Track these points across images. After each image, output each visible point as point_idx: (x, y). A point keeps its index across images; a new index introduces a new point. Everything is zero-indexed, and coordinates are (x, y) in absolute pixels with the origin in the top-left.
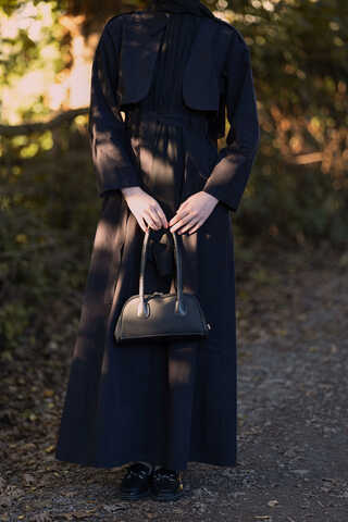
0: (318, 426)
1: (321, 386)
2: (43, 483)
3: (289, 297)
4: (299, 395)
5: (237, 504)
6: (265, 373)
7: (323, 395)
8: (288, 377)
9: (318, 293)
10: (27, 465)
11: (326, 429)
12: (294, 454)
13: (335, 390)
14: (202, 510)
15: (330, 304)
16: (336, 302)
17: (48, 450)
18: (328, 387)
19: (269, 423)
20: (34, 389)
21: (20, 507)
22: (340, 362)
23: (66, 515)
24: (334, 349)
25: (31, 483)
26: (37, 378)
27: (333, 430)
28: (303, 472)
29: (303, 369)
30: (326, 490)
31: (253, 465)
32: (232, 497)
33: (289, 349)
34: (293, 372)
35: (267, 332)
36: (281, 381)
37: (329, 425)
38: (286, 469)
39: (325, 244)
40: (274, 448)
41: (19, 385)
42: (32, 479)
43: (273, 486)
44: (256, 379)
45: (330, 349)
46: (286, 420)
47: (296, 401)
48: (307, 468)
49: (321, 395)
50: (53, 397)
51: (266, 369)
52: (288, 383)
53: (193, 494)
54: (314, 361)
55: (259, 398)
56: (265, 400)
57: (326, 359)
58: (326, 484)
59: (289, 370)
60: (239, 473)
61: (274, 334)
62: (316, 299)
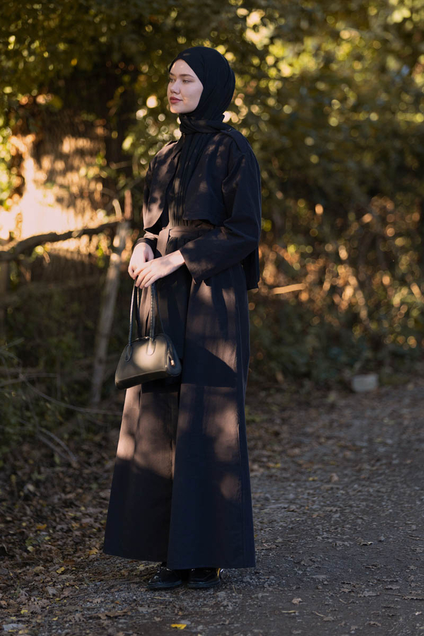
0: (330, 540)
1: (329, 509)
2: (66, 593)
3: (277, 434)
4: (305, 517)
5: (263, 603)
6: (267, 499)
7: (330, 516)
8: (292, 502)
9: (309, 430)
10: (43, 582)
11: (339, 543)
12: (311, 563)
13: (342, 511)
14: (230, 608)
15: (323, 440)
16: (328, 438)
17: (59, 572)
18: (334, 509)
19: (280, 540)
20: (24, 524)
21: (51, 612)
22: (343, 489)
23: (100, 615)
24: (335, 478)
25: (54, 595)
27: (346, 543)
28: (321, 577)
29: (306, 496)
30: (347, 591)
31: (271, 573)
32: (257, 598)
33: (287, 479)
34: (296, 498)
35: (260, 466)
36: (286, 506)
37: (341, 539)
38: (305, 574)
39: (308, 384)
40: (289, 559)
41: (7, 522)
42: (55, 592)
43: (294, 588)
45: (331, 477)
46: (297, 537)
47: (304, 522)
48: (326, 574)
49: (328, 517)
50: (47, 530)
51: (268, 495)
52: (293, 507)
53: (218, 596)
54: (315, 489)
55: (266, 520)
56: (271, 522)
57: (328, 486)
58: (345, 586)
59: (291, 496)
60: (259, 579)
61: (268, 468)
62: (306, 435)
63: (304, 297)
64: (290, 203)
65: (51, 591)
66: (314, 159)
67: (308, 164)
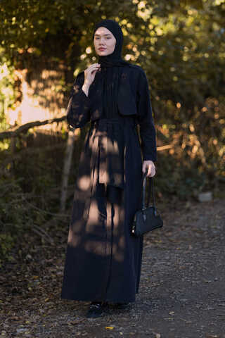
0: (189, 281)
1: (188, 264)
2: (49, 312)
4: (175, 268)
6: (154, 259)
7: (188, 268)
8: (168, 261)
9: (176, 222)
10: (37, 306)
11: (193, 282)
12: (179, 293)
13: (195, 265)
14: (137, 318)
15: (183, 227)
16: (186, 227)
17: (46, 300)
18: (191, 264)
19: (162, 281)
20: (26, 276)
21: (41, 322)
22: (195, 253)
23: (68, 323)
24: (191, 247)
25: (43, 313)
26: (27, 271)
27: (197, 282)
28: (184, 300)
29: (175, 257)
30: (198, 307)
31: (158, 299)
32: (151, 312)
33: (165, 249)
34: (170, 259)
35: (151, 242)
36: (165, 263)
37: (194, 280)
38: (176, 299)
39: (175, 198)
40: (167, 291)
41: (17, 275)
42: (43, 311)
43: (170, 306)
44: (150, 263)
45: (189, 247)
46: (171, 279)
47: (175, 271)
48: (187, 298)
50: (38, 279)
51: (155, 258)
52: (169, 263)
53: (130, 312)
54: (180, 254)
55: (154, 271)
56: (157, 272)
57: (188, 251)
58: (197, 305)
59: (168, 258)
61: (155, 243)
62: (175, 225)
63: (172, 152)
64: (163, 102)
65: (41, 311)
66: (175, 79)
67: (172, 82)
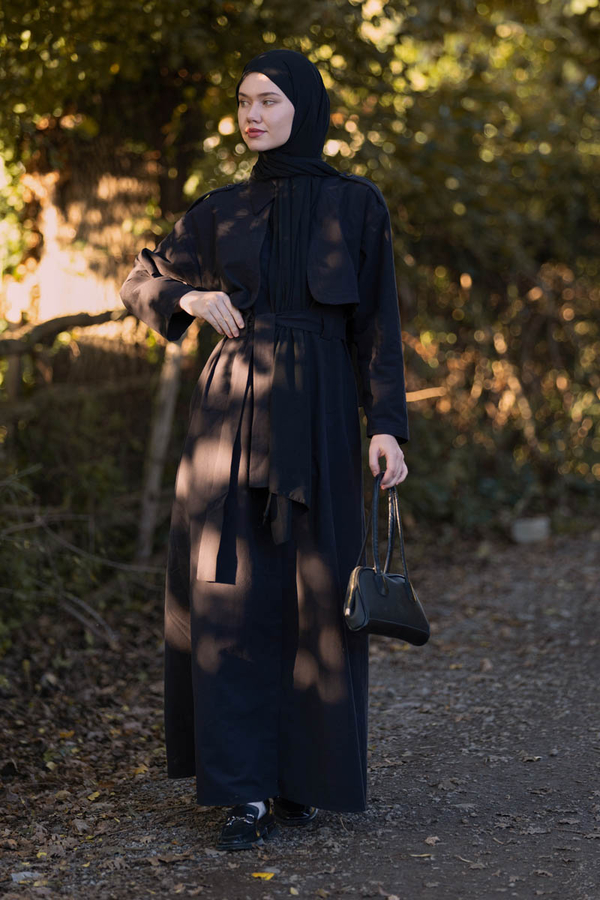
0: (480, 754)
1: (478, 709)
2: (102, 828)
4: (444, 721)
5: (383, 843)
6: (390, 695)
7: (481, 719)
8: (426, 699)
9: (451, 597)
10: (69, 813)
11: (493, 757)
12: (452, 786)
13: (497, 713)
14: (337, 850)
15: (470, 611)
16: (478, 609)
17: (92, 798)
18: (486, 710)
19: (408, 753)
20: (42, 731)
21: (80, 855)
22: (499, 681)
23: (150, 860)
24: (488, 665)
25: (84, 831)
26: (43, 717)
27: (503, 758)
28: (468, 806)
29: (445, 691)
30: (504, 826)
31: (396, 800)
32: (375, 835)
33: (419, 667)
34: (431, 694)
35: (381, 649)
36: (417, 705)
37: (496, 753)
38: (443, 802)
39: (449, 532)
40: (422, 780)
41: (17, 728)
42: (85, 827)
43: (429, 821)
44: (377, 704)
45: (482, 664)
46: (432, 750)
47: (443, 728)
48: (473, 802)
49: (477, 720)
50: (74, 738)
51: (392, 690)
52: (427, 707)
53: (319, 834)
54: (459, 681)
55: (388, 725)
56: (396, 728)
57: (480, 676)
58: (501, 819)
59: (425, 691)
60: (378, 808)
61: (392, 651)
62: (446, 604)
63: (444, 406)
64: (424, 271)
65: (80, 825)
66: (459, 209)
67: (450, 217)
